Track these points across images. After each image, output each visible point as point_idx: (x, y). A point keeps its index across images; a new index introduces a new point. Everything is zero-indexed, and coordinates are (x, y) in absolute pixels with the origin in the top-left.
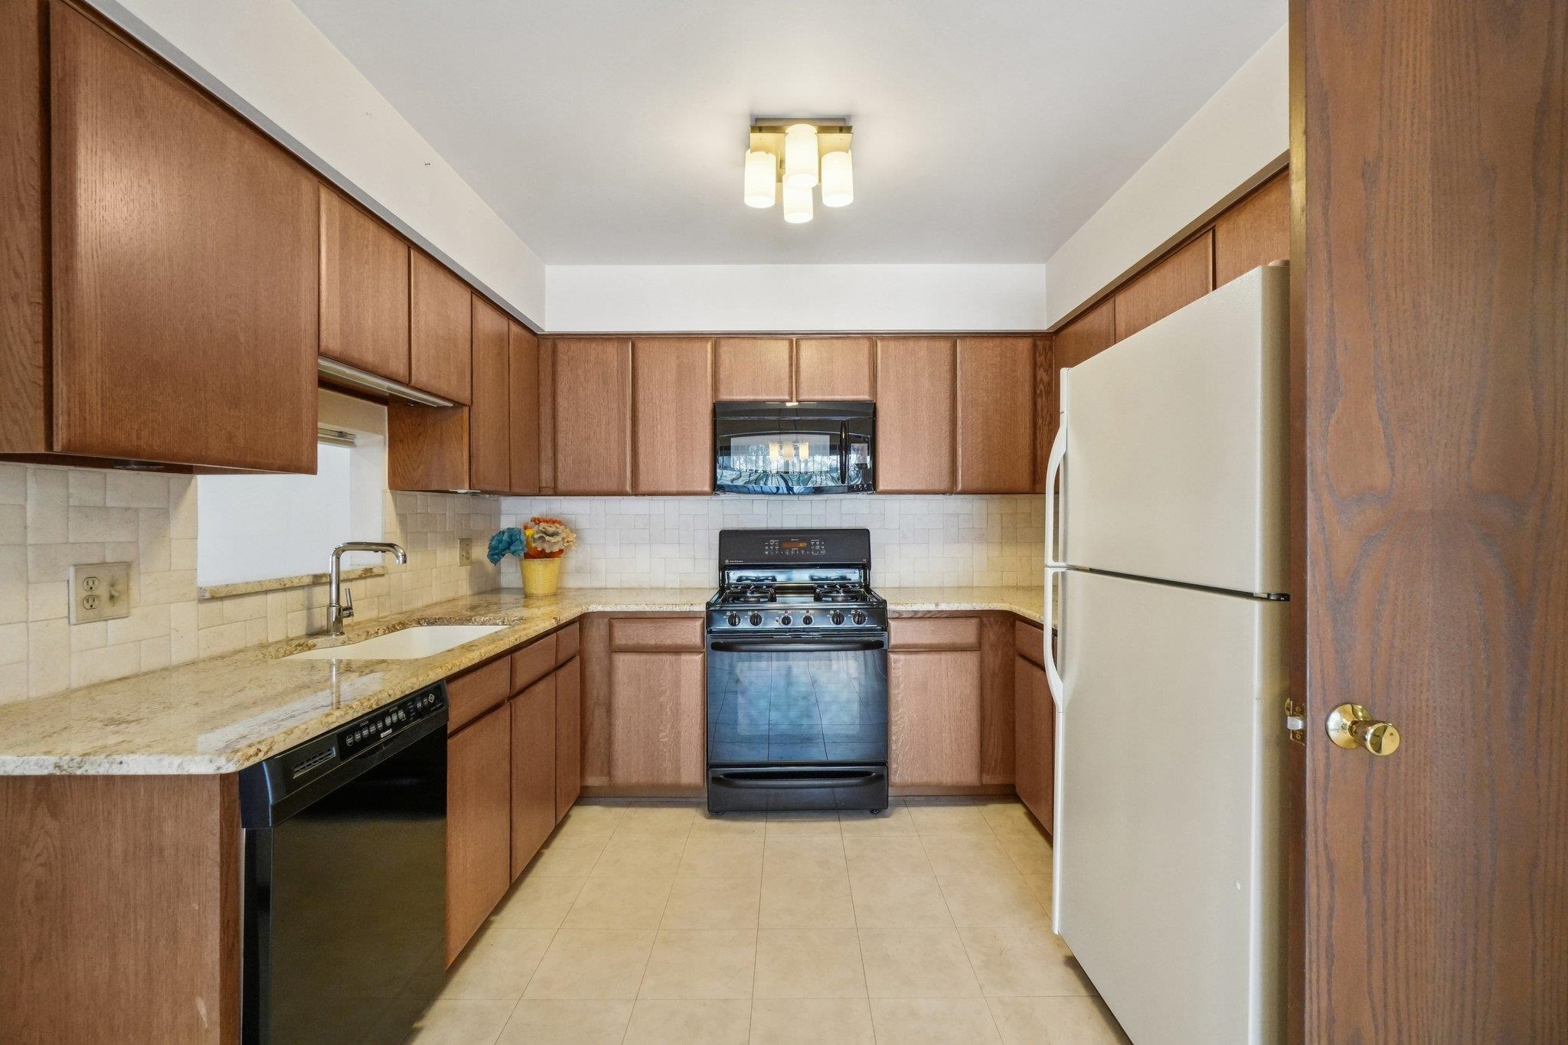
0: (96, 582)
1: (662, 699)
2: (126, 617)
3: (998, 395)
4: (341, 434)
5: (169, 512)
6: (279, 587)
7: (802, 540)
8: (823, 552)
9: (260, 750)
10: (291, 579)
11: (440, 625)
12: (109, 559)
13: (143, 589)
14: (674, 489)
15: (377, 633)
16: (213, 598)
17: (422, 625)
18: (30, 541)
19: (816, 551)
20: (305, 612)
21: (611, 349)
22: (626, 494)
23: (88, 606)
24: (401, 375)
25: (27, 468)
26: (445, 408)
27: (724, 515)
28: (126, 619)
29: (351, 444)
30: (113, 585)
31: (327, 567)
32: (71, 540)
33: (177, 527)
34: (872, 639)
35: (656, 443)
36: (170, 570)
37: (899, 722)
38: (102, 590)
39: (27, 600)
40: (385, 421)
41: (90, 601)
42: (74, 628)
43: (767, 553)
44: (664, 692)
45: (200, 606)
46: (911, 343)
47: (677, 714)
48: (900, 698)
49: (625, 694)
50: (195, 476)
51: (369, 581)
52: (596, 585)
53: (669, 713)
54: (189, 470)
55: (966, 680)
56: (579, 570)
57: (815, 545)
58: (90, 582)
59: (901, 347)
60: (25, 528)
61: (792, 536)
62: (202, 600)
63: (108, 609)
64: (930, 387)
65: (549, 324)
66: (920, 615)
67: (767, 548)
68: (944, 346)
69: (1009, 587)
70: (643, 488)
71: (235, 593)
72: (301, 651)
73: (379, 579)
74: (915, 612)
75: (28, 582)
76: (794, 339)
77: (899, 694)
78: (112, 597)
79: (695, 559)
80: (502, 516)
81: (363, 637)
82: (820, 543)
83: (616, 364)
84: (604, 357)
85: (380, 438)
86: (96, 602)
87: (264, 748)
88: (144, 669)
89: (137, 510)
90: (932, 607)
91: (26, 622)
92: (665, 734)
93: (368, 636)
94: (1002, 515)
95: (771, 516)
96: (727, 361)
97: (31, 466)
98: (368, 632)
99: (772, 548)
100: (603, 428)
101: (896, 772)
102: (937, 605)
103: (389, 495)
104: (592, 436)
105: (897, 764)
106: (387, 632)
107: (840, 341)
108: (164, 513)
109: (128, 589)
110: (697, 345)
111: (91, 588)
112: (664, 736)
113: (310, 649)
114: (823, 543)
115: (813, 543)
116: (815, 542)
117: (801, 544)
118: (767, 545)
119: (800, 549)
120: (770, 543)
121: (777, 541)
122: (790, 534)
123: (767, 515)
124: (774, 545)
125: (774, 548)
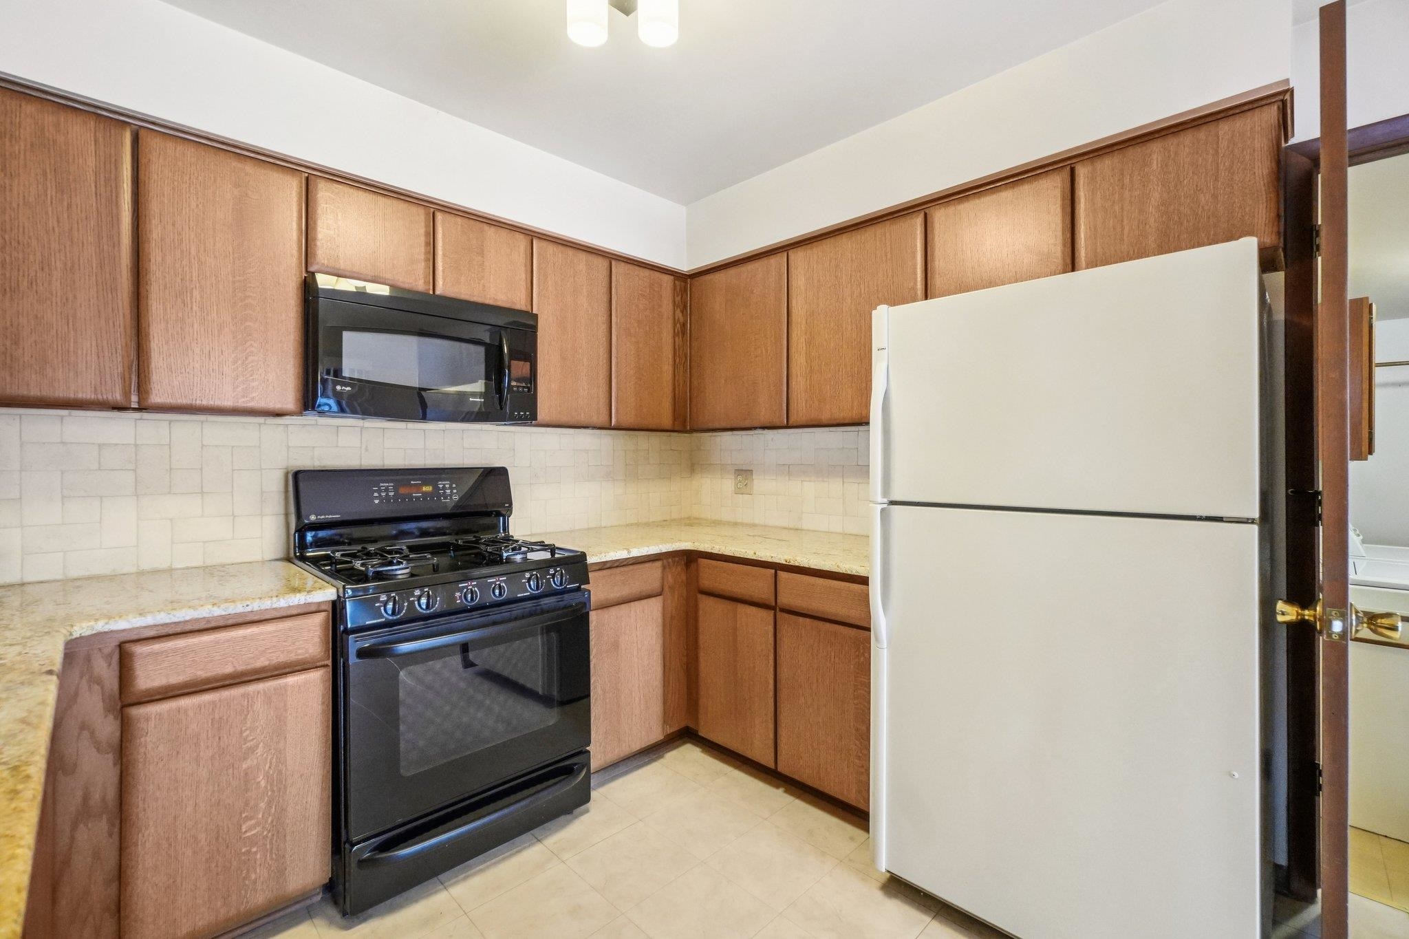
3: (648, 329)
7: (425, 483)
8: (458, 498)
14: (228, 403)
19: (447, 496)
27: (288, 447)
43: (377, 502)
44: (252, 750)
46: (570, 252)
47: (278, 782)
48: (593, 665)
53: (263, 784)
57: (444, 488)
59: (560, 255)
61: (411, 477)
64: (589, 307)
66: (608, 565)
67: (376, 494)
68: (601, 264)
69: (632, 525)
70: (156, 398)
74: (605, 563)
79: (234, 516)
82: (451, 485)
83: (91, 160)
84: (61, 139)
90: (624, 555)
94: (625, 451)
95: (367, 450)
99: (383, 494)
102: (629, 552)
114: (454, 486)
115: (441, 486)
116: (444, 485)
117: (425, 489)
118: (375, 491)
119: (425, 494)
120: (379, 487)
121: (390, 484)
122: (410, 474)
123: (361, 447)
124: (387, 490)
125: (387, 495)
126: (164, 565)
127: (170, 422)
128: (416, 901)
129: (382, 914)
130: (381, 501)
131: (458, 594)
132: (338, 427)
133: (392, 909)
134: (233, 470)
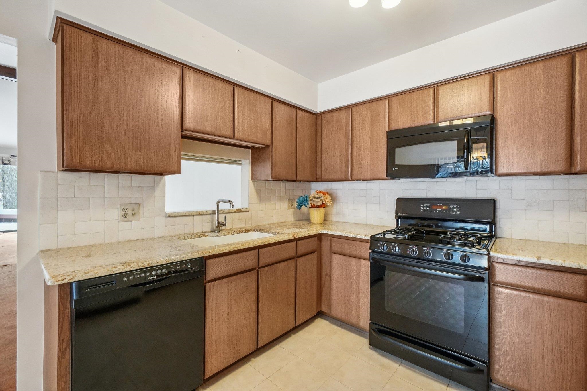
0: (127, 209)
1: (352, 280)
2: (138, 221)
4: (235, 161)
5: (154, 188)
6: (197, 214)
7: (444, 205)
8: (459, 212)
9: (66, 279)
10: (203, 212)
11: (261, 232)
12: (133, 202)
13: (145, 212)
15: (233, 233)
16: (169, 217)
17: (256, 232)
18: (106, 196)
19: (453, 211)
20: (210, 223)
21: (342, 114)
22: (349, 180)
23: (124, 217)
24: (228, 135)
25: (105, 175)
26: (262, 148)
28: (138, 222)
29: (240, 164)
30: (133, 211)
31: (215, 208)
32: (120, 196)
33: (158, 192)
34: (478, 275)
35: (361, 155)
36: (155, 206)
37: (501, 337)
38: (130, 212)
39: (105, 214)
40: (250, 156)
41: (125, 215)
42: (119, 223)
44: (353, 277)
45: (166, 219)
47: (358, 290)
48: (502, 320)
49: (336, 274)
50: (164, 176)
51: (240, 213)
52: (344, 221)
53: (355, 288)
54: (161, 174)
55: (572, 325)
56: (338, 214)
58: (125, 209)
60: (104, 192)
62: (167, 217)
63: (130, 217)
65: (319, 109)
66: (522, 264)
70: (355, 177)
71: (178, 215)
72: (202, 237)
73: (245, 213)
74: (519, 261)
75: (105, 208)
76: (435, 87)
77: (501, 317)
78: (132, 214)
79: (387, 212)
80: (312, 190)
81: (226, 234)
82: (456, 207)
83: (344, 120)
84: (340, 118)
85: (248, 161)
86: (127, 216)
87: (69, 278)
88: (144, 238)
89: (142, 187)
90: (534, 260)
91: (104, 220)
92: (353, 297)
93: (229, 234)
95: (429, 191)
96: (395, 108)
97: (106, 174)
98: (229, 233)
99: (425, 208)
100: (339, 150)
101: (498, 371)
102: (539, 258)
103: (251, 182)
104: (335, 155)
105: (499, 366)
106: (238, 233)
107: (467, 81)
108: (153, 188)
109: (139, 212)
110: (381, 102)
111: (125, 211)
112: (353, 298)
113: (206, 236)
114: (459, 207)
115: (451, 207)
116: (453, 206)
117: (444, 207)
118: (422, 207)
119: (443, 210)
120: (424, 205)
121: (428, 204)
122: (437, 201)
123: (427, 190)
124: (427, 206)
125: (426, 208)
126: (371, 223)
127: (373, 183)
128: (389, 359)
129: (379, 354)
130: (423, 211)
131: (408, 250)
132: (418, 182)
133: (383, 355)
134: (387, 197)
